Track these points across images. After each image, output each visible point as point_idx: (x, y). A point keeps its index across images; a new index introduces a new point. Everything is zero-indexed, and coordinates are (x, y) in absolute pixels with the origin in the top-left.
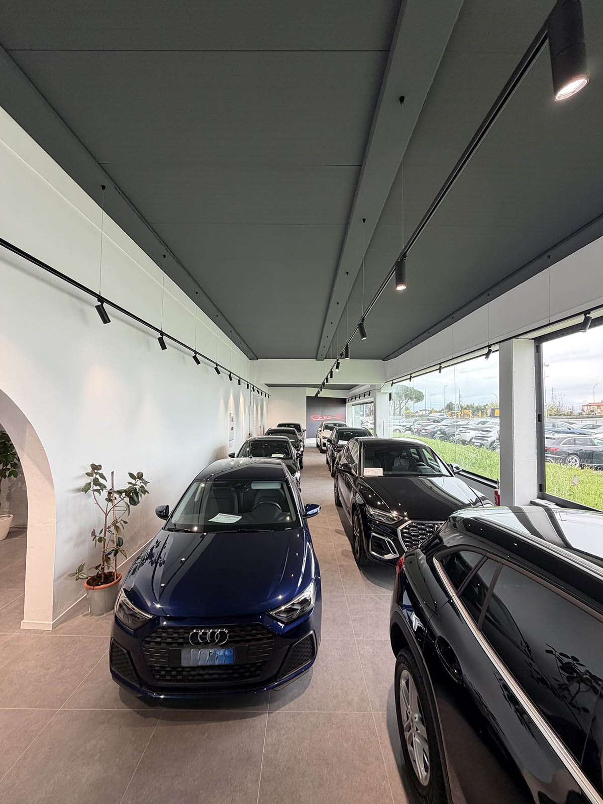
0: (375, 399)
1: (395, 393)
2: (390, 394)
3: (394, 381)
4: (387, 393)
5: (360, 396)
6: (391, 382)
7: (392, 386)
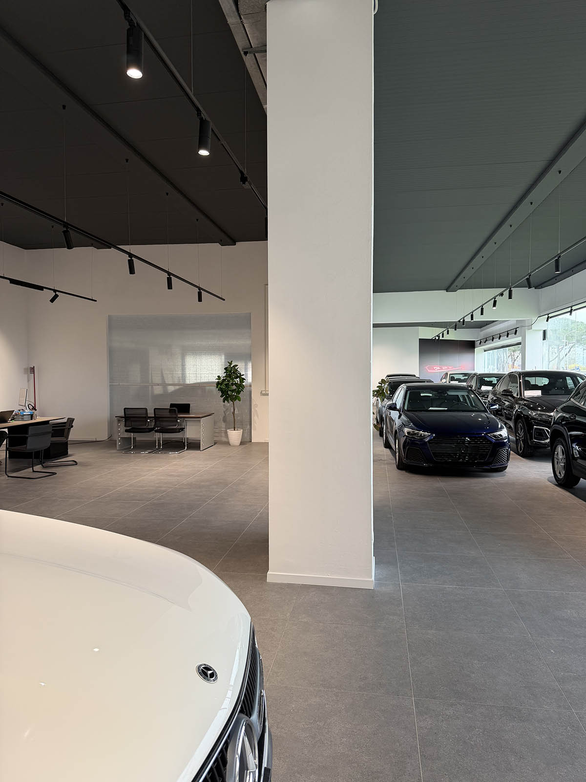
0: (524, 339)
1: (552, 330)
2: (545, 332)
3: (550, 315)
4: (541, 330)
5: (500, 337)
6: (547, 316)
7: (547, 321)
